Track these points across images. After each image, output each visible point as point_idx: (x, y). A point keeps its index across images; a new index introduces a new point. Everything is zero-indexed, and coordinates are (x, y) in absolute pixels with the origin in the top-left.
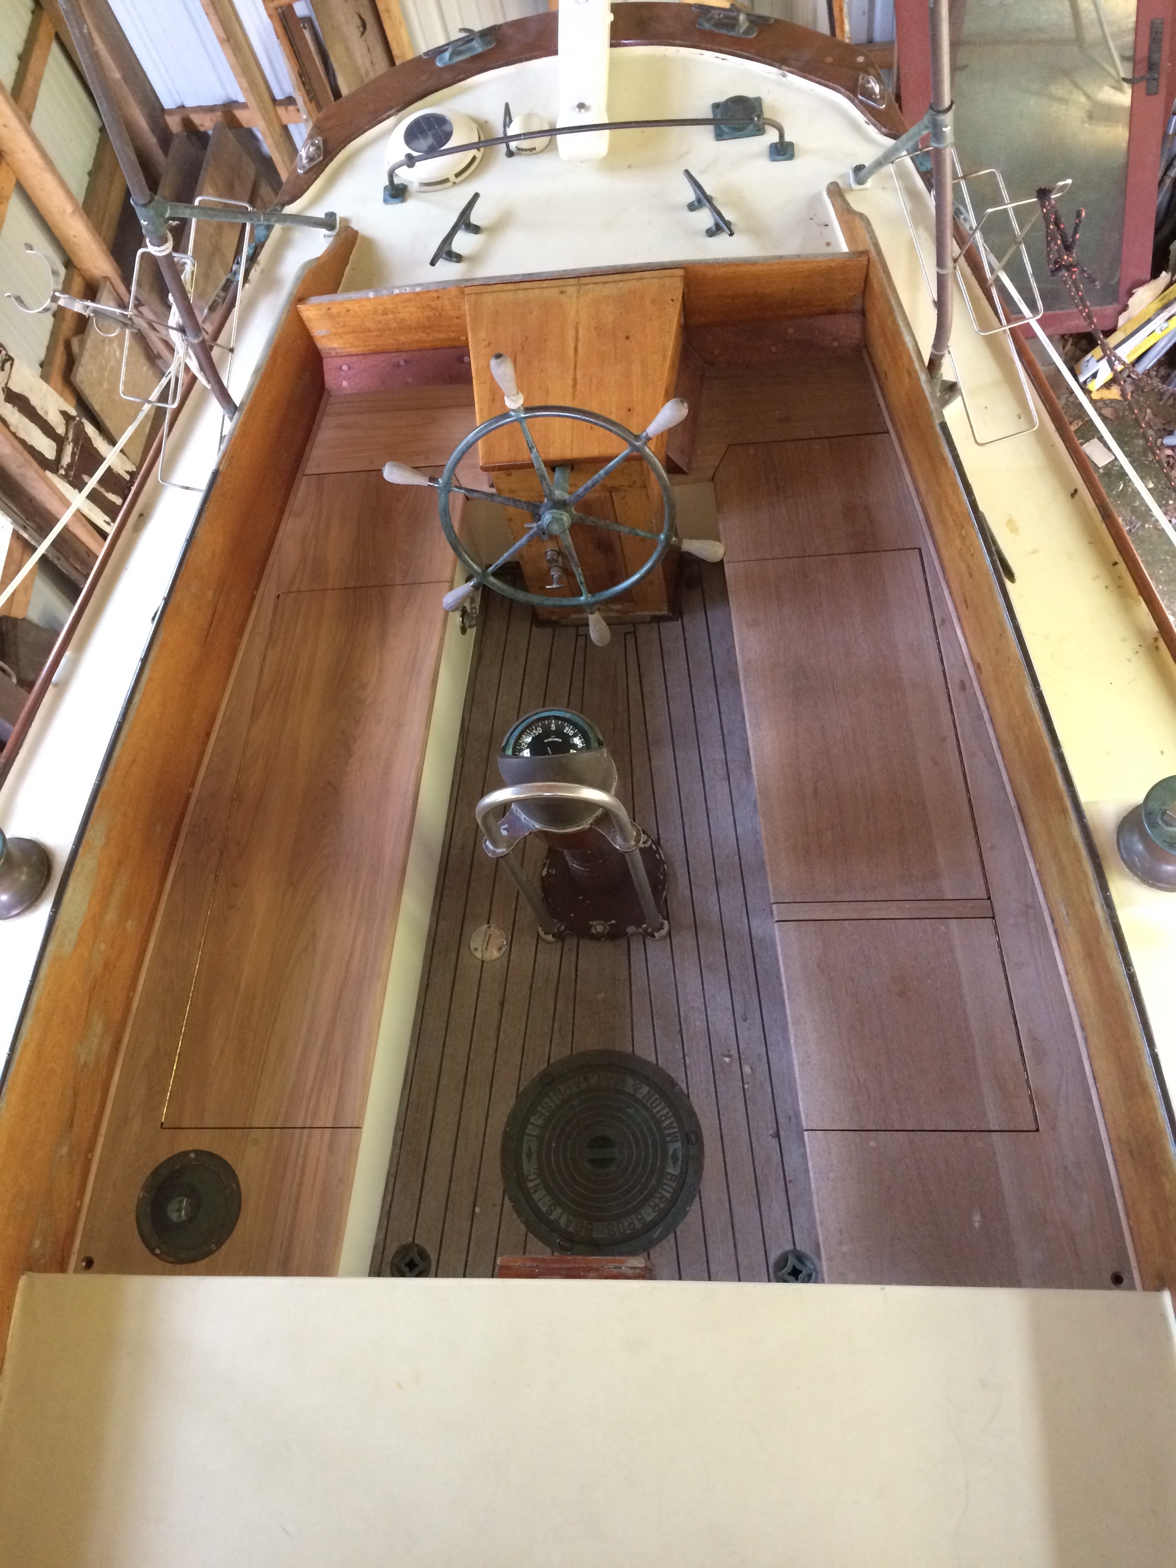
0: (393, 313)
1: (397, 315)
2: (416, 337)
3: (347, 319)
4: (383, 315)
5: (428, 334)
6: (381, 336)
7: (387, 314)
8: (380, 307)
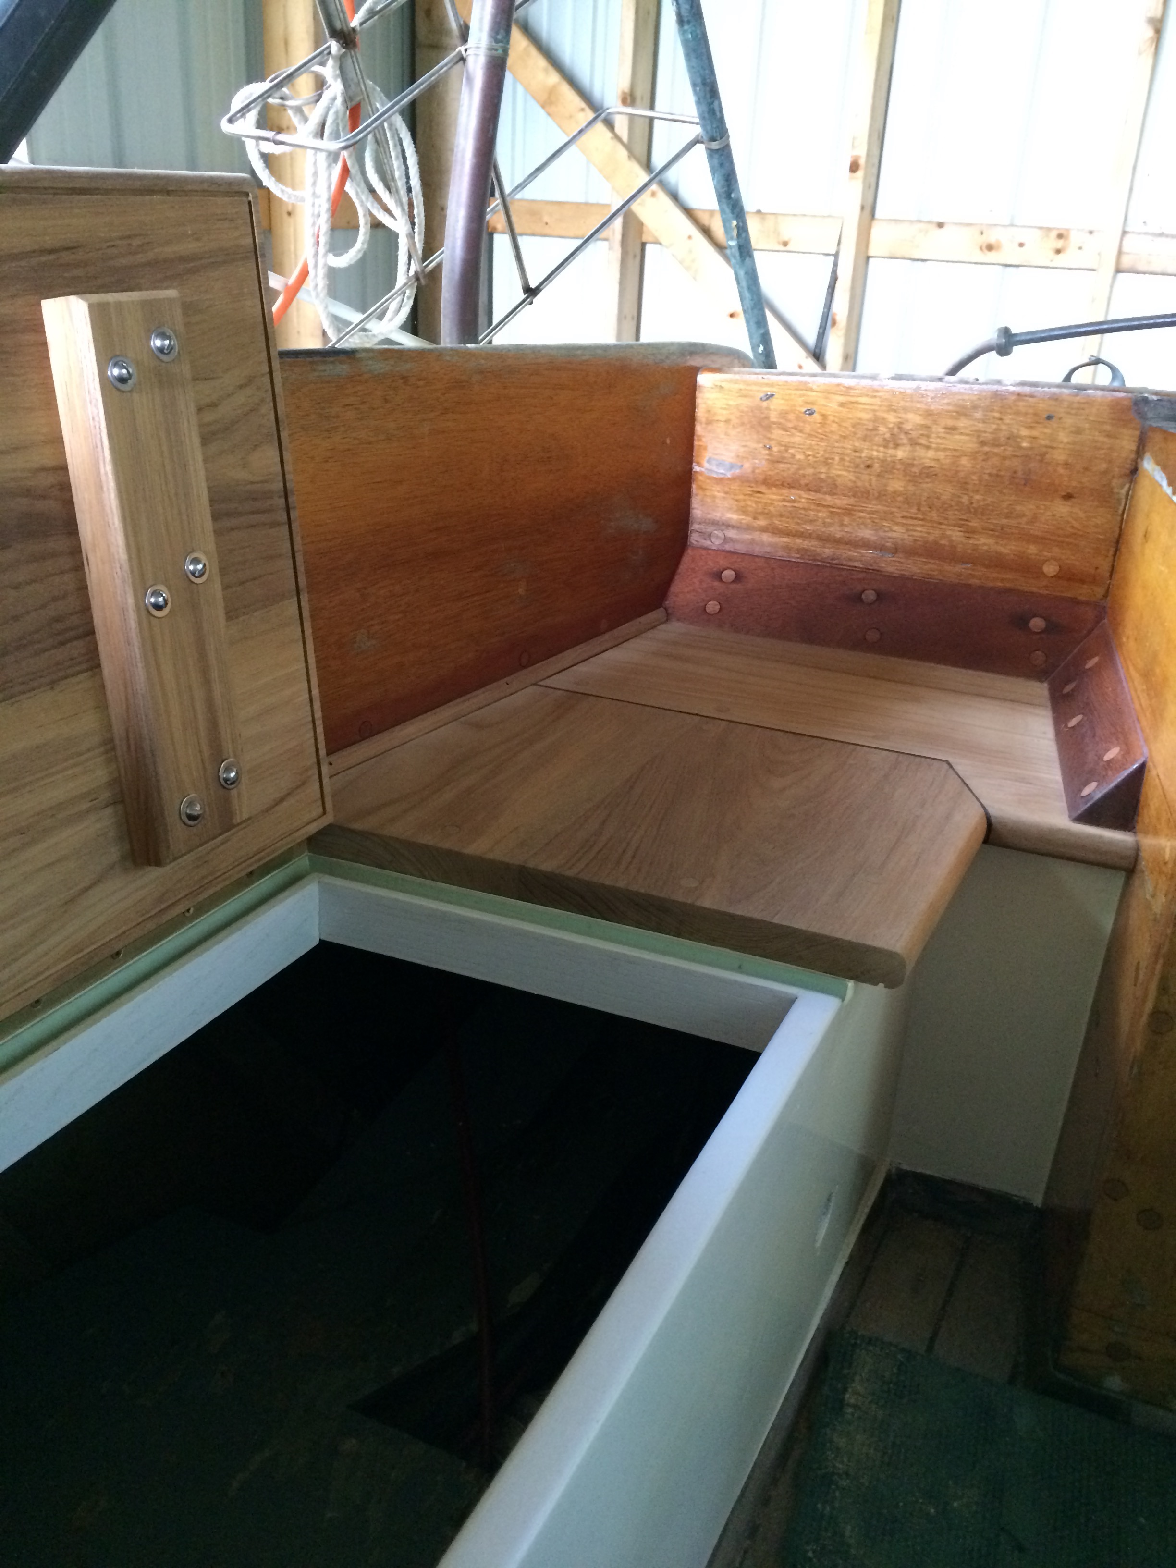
0: (914, 443)
1: (920, 452)
2: (934, 535)
3: (798, 438)
4: (886, 444)
5: (970, 532)
6: (849, 511)
7: (897, 446)
8: (892, 418)
